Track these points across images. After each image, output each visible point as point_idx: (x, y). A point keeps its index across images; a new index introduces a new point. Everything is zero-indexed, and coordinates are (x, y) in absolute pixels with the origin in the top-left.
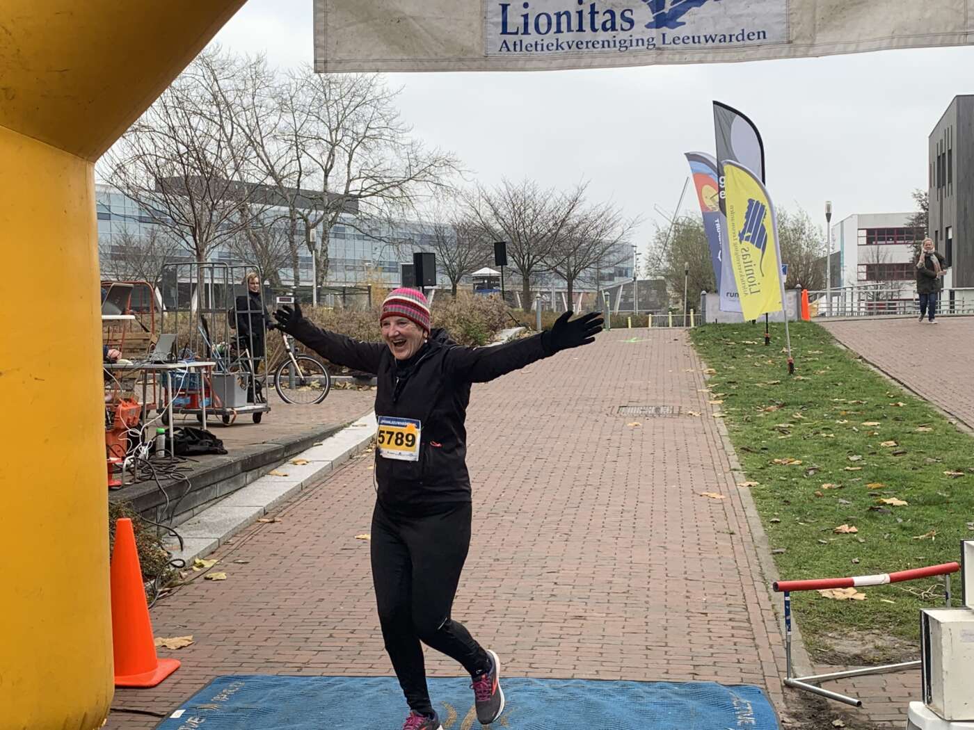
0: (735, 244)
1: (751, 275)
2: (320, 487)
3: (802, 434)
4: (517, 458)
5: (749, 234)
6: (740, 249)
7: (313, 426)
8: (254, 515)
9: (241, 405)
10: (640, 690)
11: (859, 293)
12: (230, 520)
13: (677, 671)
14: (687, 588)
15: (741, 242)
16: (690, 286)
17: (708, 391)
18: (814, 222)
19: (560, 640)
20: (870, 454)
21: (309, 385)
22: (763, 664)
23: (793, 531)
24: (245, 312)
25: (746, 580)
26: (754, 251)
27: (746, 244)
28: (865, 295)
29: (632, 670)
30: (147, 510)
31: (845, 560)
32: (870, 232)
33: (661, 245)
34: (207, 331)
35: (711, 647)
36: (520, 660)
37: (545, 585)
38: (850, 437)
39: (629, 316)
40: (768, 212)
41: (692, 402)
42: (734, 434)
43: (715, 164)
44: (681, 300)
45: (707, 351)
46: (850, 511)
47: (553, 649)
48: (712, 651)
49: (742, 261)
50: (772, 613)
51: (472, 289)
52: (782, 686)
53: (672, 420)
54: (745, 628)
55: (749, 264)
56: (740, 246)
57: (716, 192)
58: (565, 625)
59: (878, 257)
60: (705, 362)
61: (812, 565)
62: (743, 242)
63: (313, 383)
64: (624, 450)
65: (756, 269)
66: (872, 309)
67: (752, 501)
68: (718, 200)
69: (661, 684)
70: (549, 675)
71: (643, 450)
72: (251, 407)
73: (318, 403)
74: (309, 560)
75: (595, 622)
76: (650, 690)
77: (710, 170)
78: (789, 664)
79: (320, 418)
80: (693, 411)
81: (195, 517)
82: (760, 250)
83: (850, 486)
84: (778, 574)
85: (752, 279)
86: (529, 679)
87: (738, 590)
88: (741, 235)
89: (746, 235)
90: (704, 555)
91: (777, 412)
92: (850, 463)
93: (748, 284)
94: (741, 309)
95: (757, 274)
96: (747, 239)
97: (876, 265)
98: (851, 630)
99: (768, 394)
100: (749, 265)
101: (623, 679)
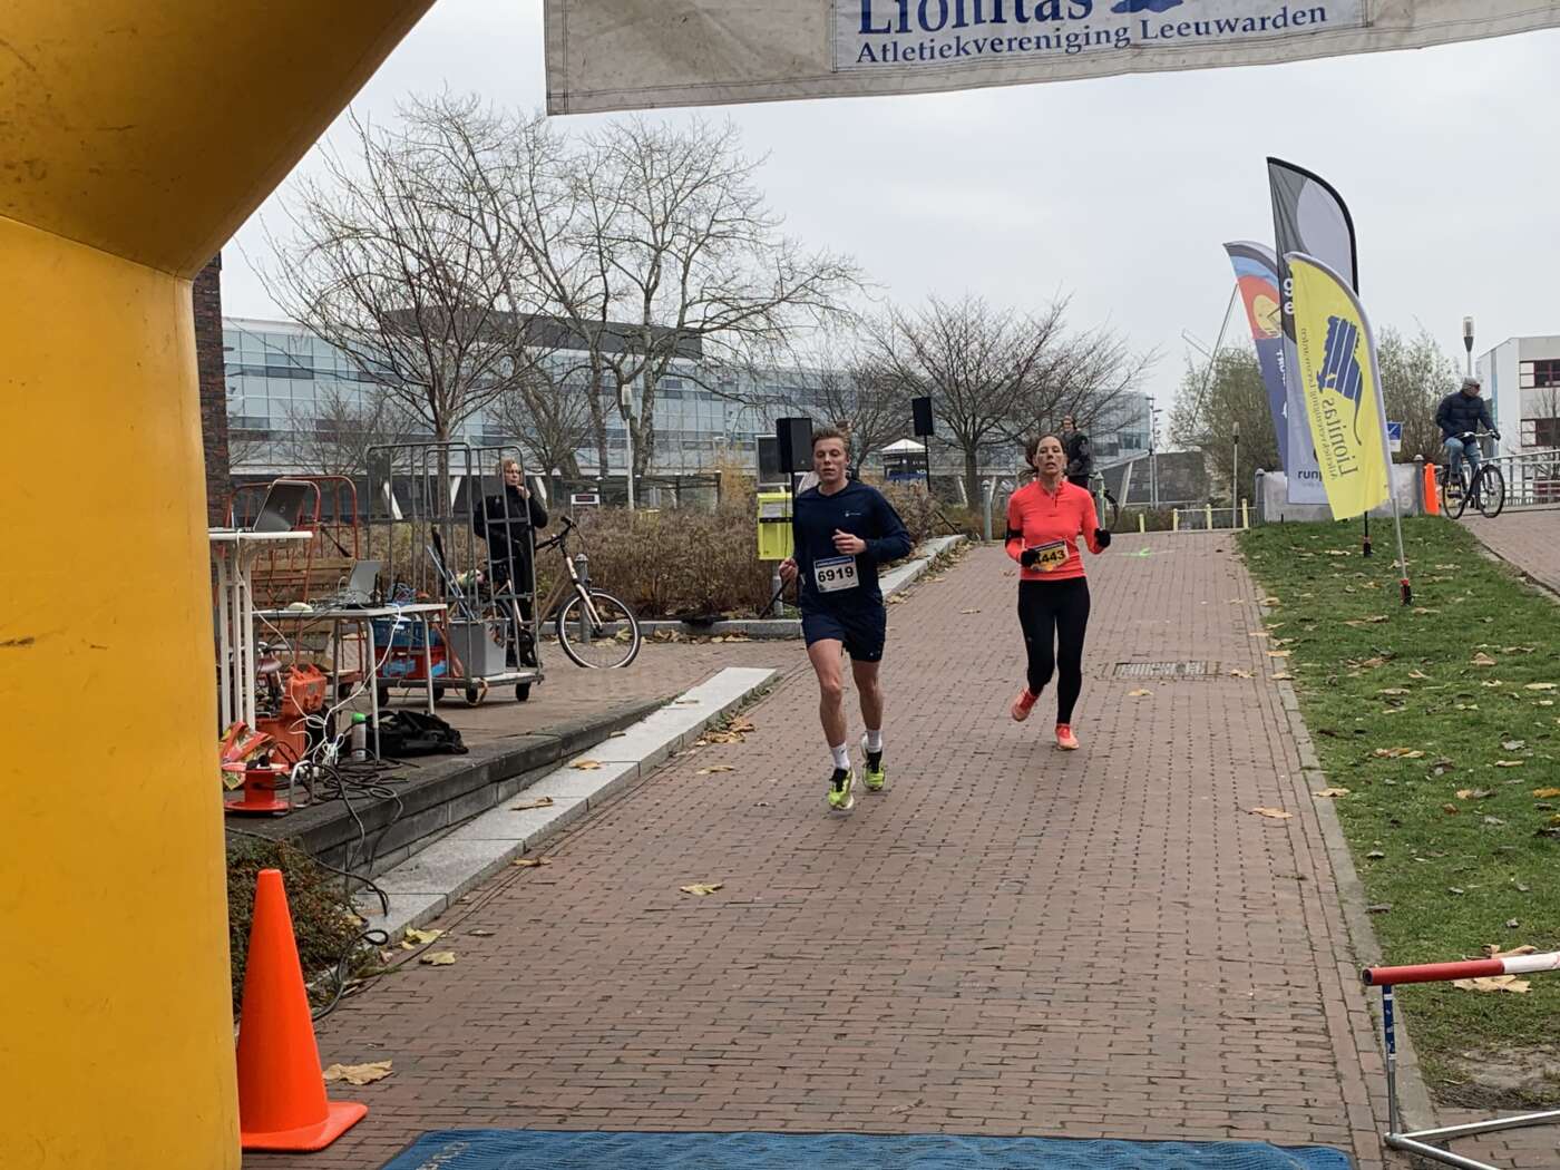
0: (1313, 394)
1: (1340, 444)
2: (618, 805)
3: (1425, 706)
4: (943, 752)
5: (1332, 376)
6: (1320, 402)
7: (613, 704)
8: (506, 855)
9: (498, 671)
10: (1135, 1156)
11: (1523, 466)
12: (467, 864)
13: (1198, 1123)
14: (1223, 975)
15: (1321, 391)
16: (1243, 460)
17: (1266, 635)
18: (1446, 353)
19: (1001, 1068)
20: (1539, 738)
21: (613, 637)
22: (1349, 1107)
23: (1405, 873)
24: (501, 521)
25: (1325, 962)
26: (1344, 404)
27: (1329, 393)
28: (1533, 471)
29: (1125, 1120)
30: (331, 849)
31: (1495, 923)
32: (1541, 367)
33: (1194, 394)
34: (440, 552)
35: (1260, 1078)
36: (932, 1104)
37: (981, 971)
38: (1505, 709)
39: (1141, 512)
40: (1363, 337)
41: (1239, 655)
42: (1309, 707)
43: (1274, 260)
44: (1229, 486)
45: (1267, 568)
46: (1504, 836)
47: (989, 1082)
48: (1261, 1085)
49: (1325, 421)
50: (1368, 1018)
51: (882, 472)
52: (1380, 1146)
53: (1205, 684)
54: (1319, 1046)
55: (1336, 426)
56: (1321, 397)
57: (1277, 306)
58: (1011, 1041)
59: (1554, 407)
60: (1263, 587)
61: (1437, 931)
62: (1325, 389)
63: (619, 634)
64: (1121, 738)
65: (1348, 434)
66: (1545, 492)
67: (1337, 822)
68: (1279, 320)
69: (1173, 1146)
70: (982, 1130)
71: (1155, 737)
72: (512, 675)
73: (626, 665)
74: (592, 930)
75: (1062, 1035)
76: (1152, 1156)
77: (1265, 271)
78: (1394, 1107)
79: (625, 689)
80: (1241, 669)
81: (411, 859)
82: (1353, 401)
83: (1503, 793)
84: (1378, 949)
85: (1343, 451)
86: (946, 1137)
87: (1311, 978)
88: (1321, 378)
89: (1328, 378)
90: (1252, 917)
91: (1382, 667)
92: (1505, 754)
93: (1335, 459)
94: (1326, 497)
95: (1350, 442)
96: (1330, 385)
97: (1551, 420)
98: (1505, 1046)
99: (1367, 638)
100: (1335, 428)
101: (1106, 1136)
